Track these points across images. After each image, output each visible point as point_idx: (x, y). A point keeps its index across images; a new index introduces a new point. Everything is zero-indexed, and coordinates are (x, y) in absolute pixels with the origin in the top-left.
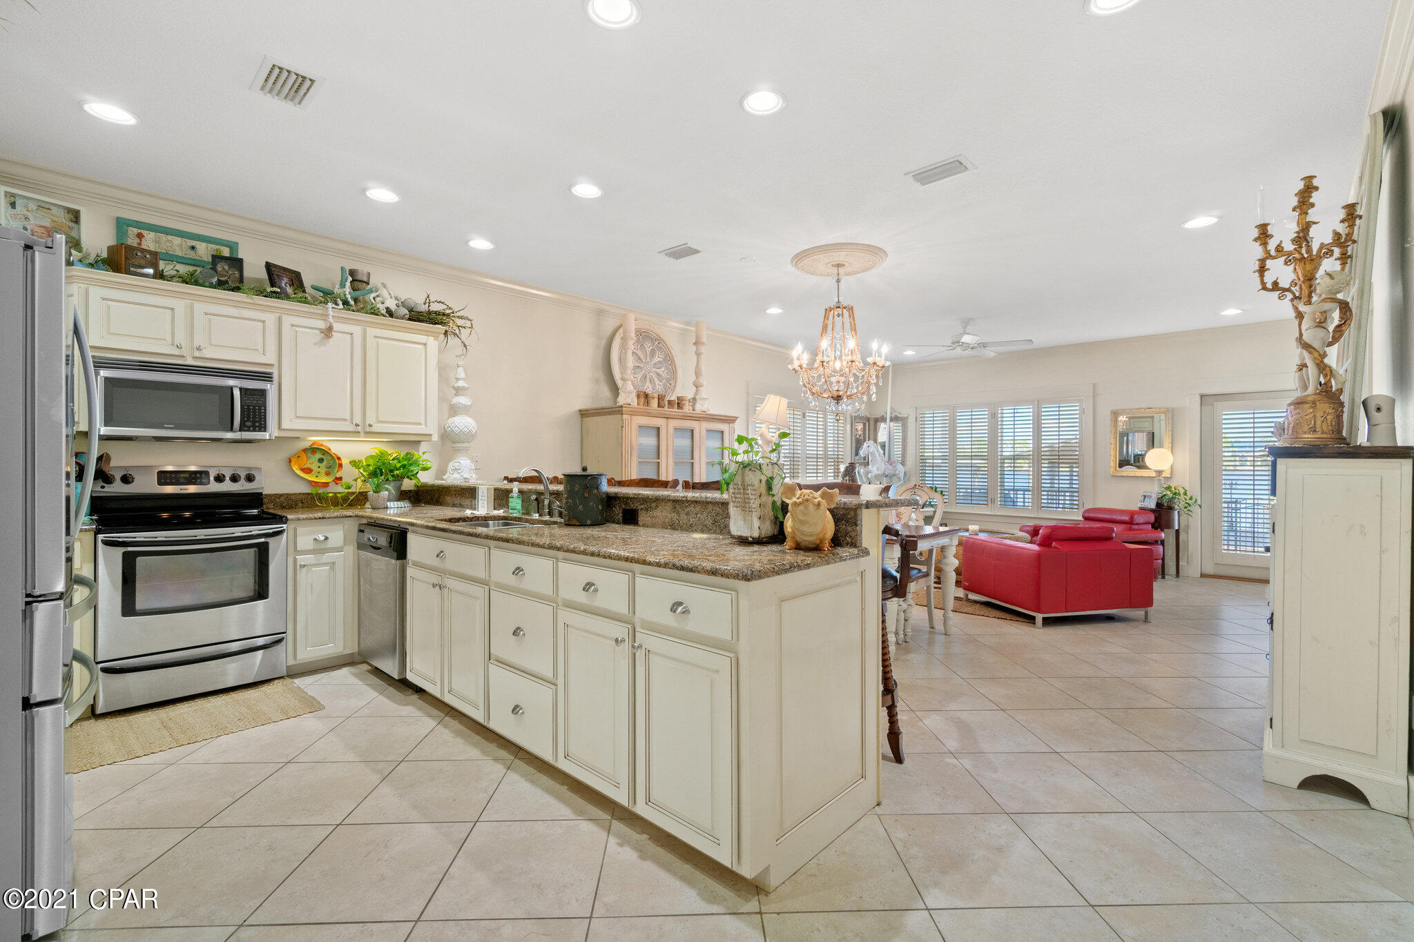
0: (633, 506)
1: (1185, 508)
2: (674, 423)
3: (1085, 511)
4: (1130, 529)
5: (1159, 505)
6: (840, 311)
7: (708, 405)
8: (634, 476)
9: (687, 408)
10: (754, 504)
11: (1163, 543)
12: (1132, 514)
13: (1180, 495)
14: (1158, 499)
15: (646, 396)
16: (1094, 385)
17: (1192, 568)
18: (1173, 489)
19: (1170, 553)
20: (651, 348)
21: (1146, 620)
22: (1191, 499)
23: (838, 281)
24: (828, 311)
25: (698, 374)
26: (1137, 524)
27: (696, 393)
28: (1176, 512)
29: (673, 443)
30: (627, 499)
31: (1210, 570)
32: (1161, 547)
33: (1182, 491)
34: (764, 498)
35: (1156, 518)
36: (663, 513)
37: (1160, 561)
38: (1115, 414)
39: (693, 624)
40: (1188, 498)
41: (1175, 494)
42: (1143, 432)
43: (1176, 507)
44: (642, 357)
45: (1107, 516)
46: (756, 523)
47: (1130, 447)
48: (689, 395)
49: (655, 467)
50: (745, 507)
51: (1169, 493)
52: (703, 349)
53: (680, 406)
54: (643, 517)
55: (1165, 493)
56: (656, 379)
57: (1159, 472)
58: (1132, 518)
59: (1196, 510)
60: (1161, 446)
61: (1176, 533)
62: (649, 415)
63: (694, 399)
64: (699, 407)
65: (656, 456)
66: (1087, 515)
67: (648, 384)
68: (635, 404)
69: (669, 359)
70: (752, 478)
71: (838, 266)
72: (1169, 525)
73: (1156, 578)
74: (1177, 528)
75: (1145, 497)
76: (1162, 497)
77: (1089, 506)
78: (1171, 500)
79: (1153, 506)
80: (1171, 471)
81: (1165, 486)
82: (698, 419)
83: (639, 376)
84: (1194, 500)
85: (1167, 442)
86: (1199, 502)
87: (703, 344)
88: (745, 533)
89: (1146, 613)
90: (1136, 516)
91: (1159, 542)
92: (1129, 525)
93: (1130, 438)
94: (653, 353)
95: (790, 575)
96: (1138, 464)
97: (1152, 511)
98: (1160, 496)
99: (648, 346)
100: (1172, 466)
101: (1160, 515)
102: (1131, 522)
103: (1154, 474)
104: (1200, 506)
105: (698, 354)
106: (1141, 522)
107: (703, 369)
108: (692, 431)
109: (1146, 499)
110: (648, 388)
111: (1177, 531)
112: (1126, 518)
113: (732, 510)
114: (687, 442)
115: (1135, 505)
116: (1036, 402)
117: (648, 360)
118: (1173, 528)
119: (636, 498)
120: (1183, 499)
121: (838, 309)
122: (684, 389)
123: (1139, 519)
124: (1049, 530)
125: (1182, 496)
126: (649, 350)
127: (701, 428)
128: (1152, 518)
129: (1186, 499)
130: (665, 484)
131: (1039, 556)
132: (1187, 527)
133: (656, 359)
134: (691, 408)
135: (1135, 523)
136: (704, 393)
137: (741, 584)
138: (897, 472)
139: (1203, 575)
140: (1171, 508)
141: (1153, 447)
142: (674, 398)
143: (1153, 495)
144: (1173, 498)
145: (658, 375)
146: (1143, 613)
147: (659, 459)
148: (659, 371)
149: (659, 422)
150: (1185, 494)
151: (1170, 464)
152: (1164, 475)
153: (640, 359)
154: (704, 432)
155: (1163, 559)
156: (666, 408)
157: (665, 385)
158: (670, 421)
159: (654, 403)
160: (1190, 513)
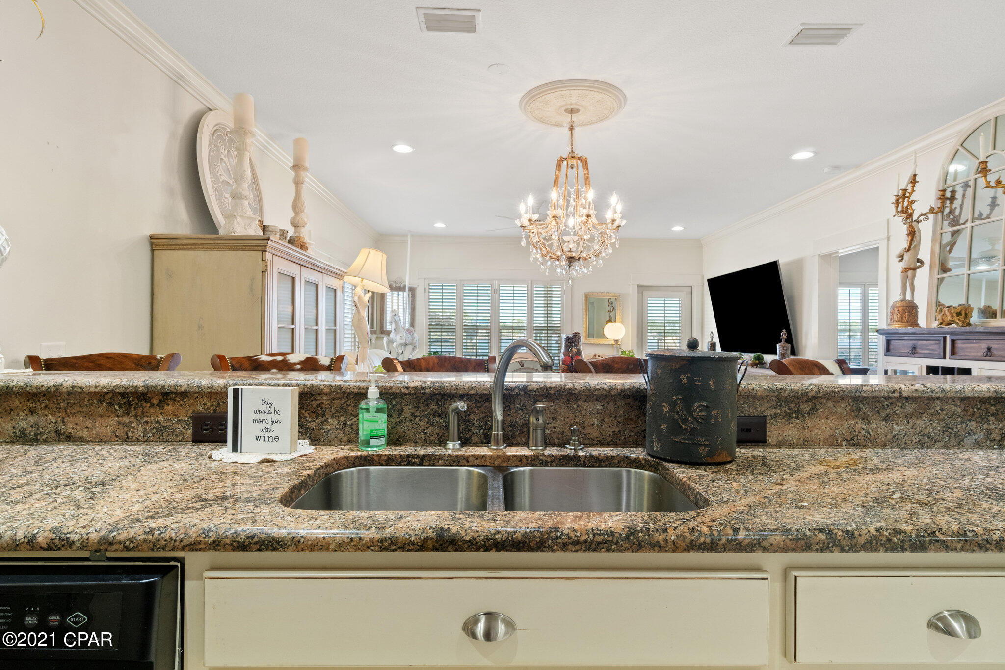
6: (574, 162)
23: (571, 129)
24: (561, 161)
38: (587, 296)
60: (615, 321)
71: (572, 111)
80: (622, 339)
82: (322, 270)
85: (619, 318)
100: (623, 336)
103: (612, 342)
108: (317, 287)
116: (530, 282)
121: (573, 159)
138: (414, 341)
147: (293, 324)
154: (324, 289)
158: (302, 269)
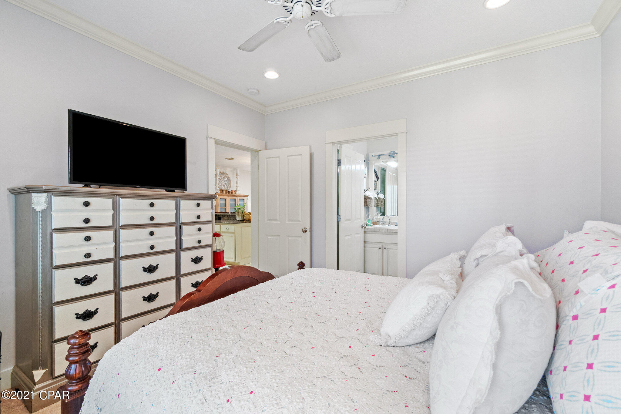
0: (220, 216)
2: (230, 198)
7: (240, 192)
8: (219, 211)
9: (234, 193)
10: (240, 215)
15: (222, 190)
25: (237, 184)
27: (237, 189)
29: (229, 202)
30: (219, 215)
34: (242, 214)
36: (225, 218)
39: (230, 231)
44: (221, 179)
46: (240, 218)
48: (234, 189)
49: (225, 209)
50: (239, 215)
52: (238, 177)
53: (232, 193)
54: (222, 219)
56: (225, 185)
62: (223, 195)
63: (236, 191)
64: (237, 193)
65: (225, 206)
67: (223, 186)
68: (219, 193)
69: (229, 179)
70: (240, 211)
82: (237, 196)
83: (220, 184)
87: (238, 175)
88: (239, 219)
94: (224, 178)
95: (243, 224)
99: (223, 176)
105: (237, 178)
107: (238, 182)
108: (235, 199)
110: (223, 188)
113: (237, 216)
114: (234, 202)
117: (223, 180)
119: (221, 215)
122: (233, 188)
126: (223, 177)
127: (238, 199)
130: (226, 213)
133: (225, 179)
134: (235, 193)
136: (238, 189)
137: (235, 224)
142: (230, 190)
145: (226, 184)
148: (226, 183)
149: (226, 197)
153: (220, 179)
154: (238, 200)
156: (228, 193)
157: (228, 187)
159: (225, 192)
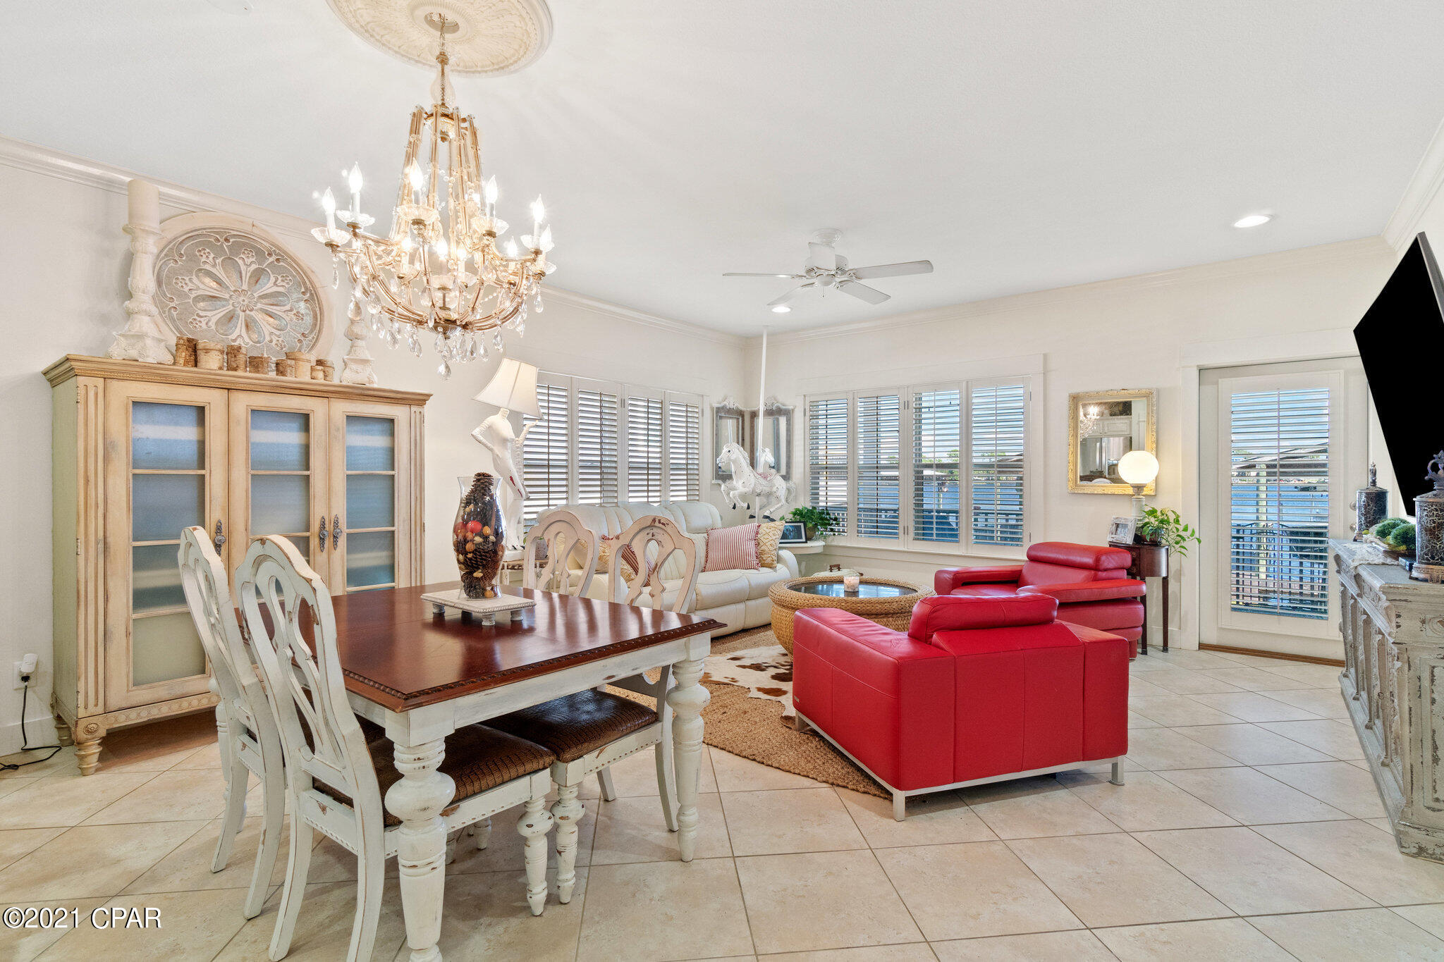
1: (1177, 543)
3: (1031, 548)
4: (1096, 579)
5: (1138, 539)
9: (302, 374)
11: (1143, 600)
12: (1098, 553)
13: (1169, 523)
14: (1138, 529)
15: (193, 346)
16: (1045, 356)
17: (1185, 636)
18: (1159, 514)
19: (1154, 611)
20: (254, 267)
21: (1114, 780)
22: (1186, 529)
23: (442, 60)
26: (1106, 570)
27: (351, 352)
28: (1163, 551)
29: (242, 439)
31: (1211, 639)
32: (1141, 607)
33: (1172, 517)
35: (1134, 560)
37: (1140, 629)
38: (1076, 401)
40: (1181, 528)
41: (1162, 522)
42: (1119, 436)
43: (1164, 542)
44: (226, 280)
45: (1061, 557)
47: (1104, 455)
51: (1152, 520)
53: (282, 369)
55: (1147, 520)
57: (1139, 488)
58: (1097, 560)
59: (1191, 545)
60: (1141, 448)
61: (1163, 582)
62: (167, 380)
65: (194, 463)
66: (1033, 553)
71: (442, 25)
72: (1153, 572)
73: (1133, 655)
74: (1164, 575)
75: (1117, 525)
76: (1142, 527)
77: (1038, 540)
78: (1156, 532)
79: (1129, 540)
80: (1156, 485)
81: (1147, 509)
82: (326, 394)
84: (1189, 533)
85: (1149, 440)
86: (1197, 535)
89: (1115, 766)
90: (1103, 558)
91: (1139, 599)
92: (1093, 572)
93: (1104, 444)
94: (259, 276)
96: (1112, 476)
97: (1128, 548)
98: (1140, 524)
99: (247, 263)
100: (1156, 478)
101: (1139, 555)
102: (1095, 568)
103: (1130, 491)
104: (1199, 541)
106: (1111, 566)
109: (1119, 529)
111: (1165, 580)
112: (1088, 560)
114: (291, 438)
115: (1103, 541)
116: (964, 384)
117: (245, 287)
118: (1159, 576)
120: (1174, 530)
123: (1108, 562)
124: (927, 608)
125: (1172, 526)
126: (247, 270)
127: (332, 413)
128: (1127, 559)
129: (1178, 530)
131: (900, 668)
132: (1179, 573)
133: (269, 289)
135: (1102, 567)
136: (364, 352)
138: (774, 489)
139: (1202, 647)
140: (1156, 544)
141: (1131, 449)
143: (1130, 524)
144: (1159, 528)
146: (1110, 766)
147: (203, 468)
149: (211, 398)
150: (1177, 521)
151: (1156, 475)
152: (1146, 491)
153: (219, 282)
154: (340, 421)
155: (1144, 626)
156: (242, 372)
158: (234, 395)
159: (212, 362)
160: (1183, 550)
